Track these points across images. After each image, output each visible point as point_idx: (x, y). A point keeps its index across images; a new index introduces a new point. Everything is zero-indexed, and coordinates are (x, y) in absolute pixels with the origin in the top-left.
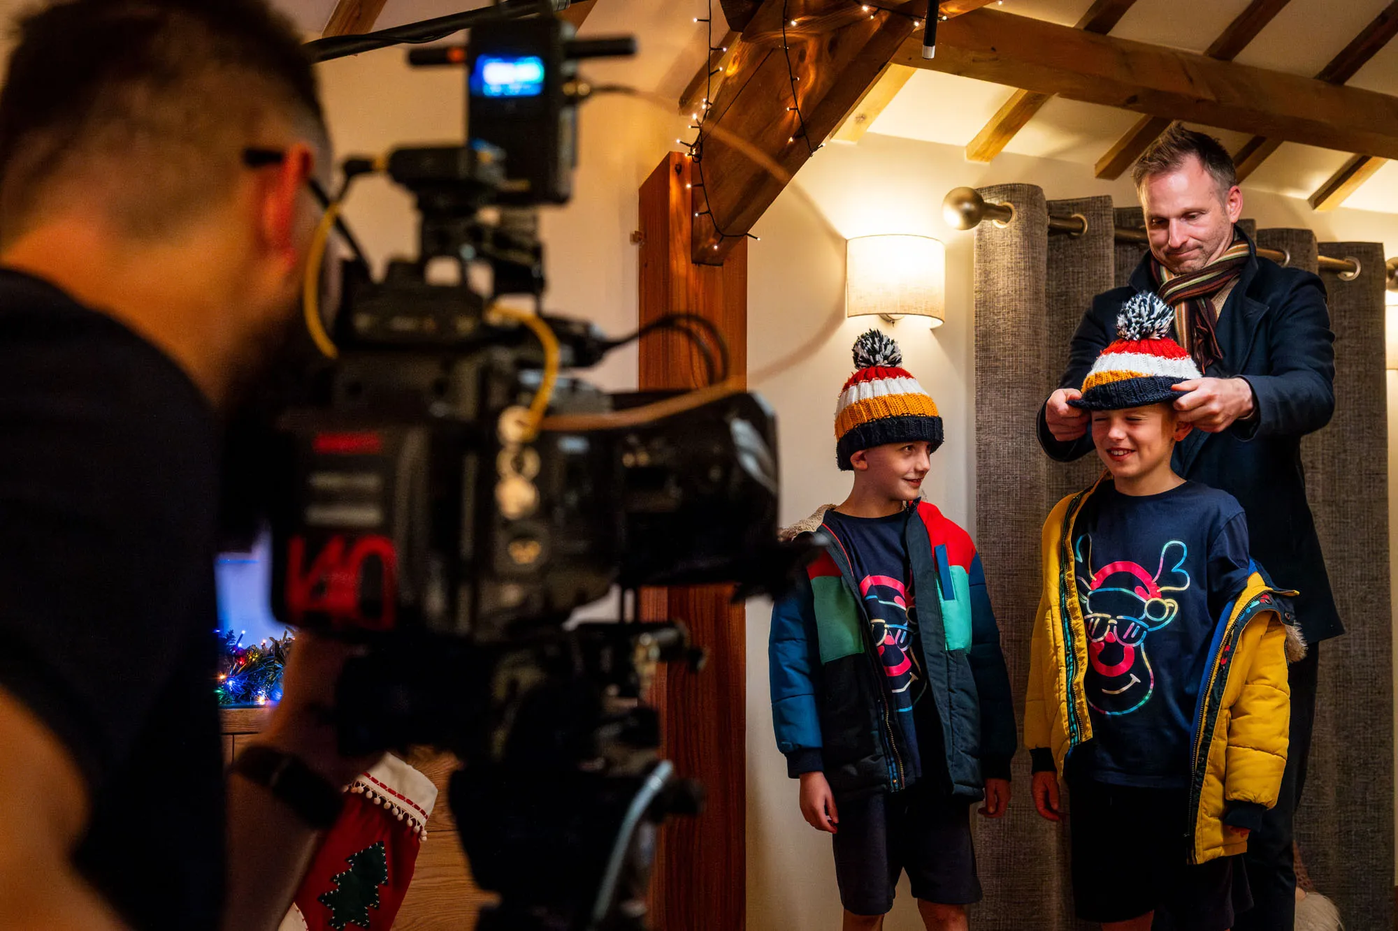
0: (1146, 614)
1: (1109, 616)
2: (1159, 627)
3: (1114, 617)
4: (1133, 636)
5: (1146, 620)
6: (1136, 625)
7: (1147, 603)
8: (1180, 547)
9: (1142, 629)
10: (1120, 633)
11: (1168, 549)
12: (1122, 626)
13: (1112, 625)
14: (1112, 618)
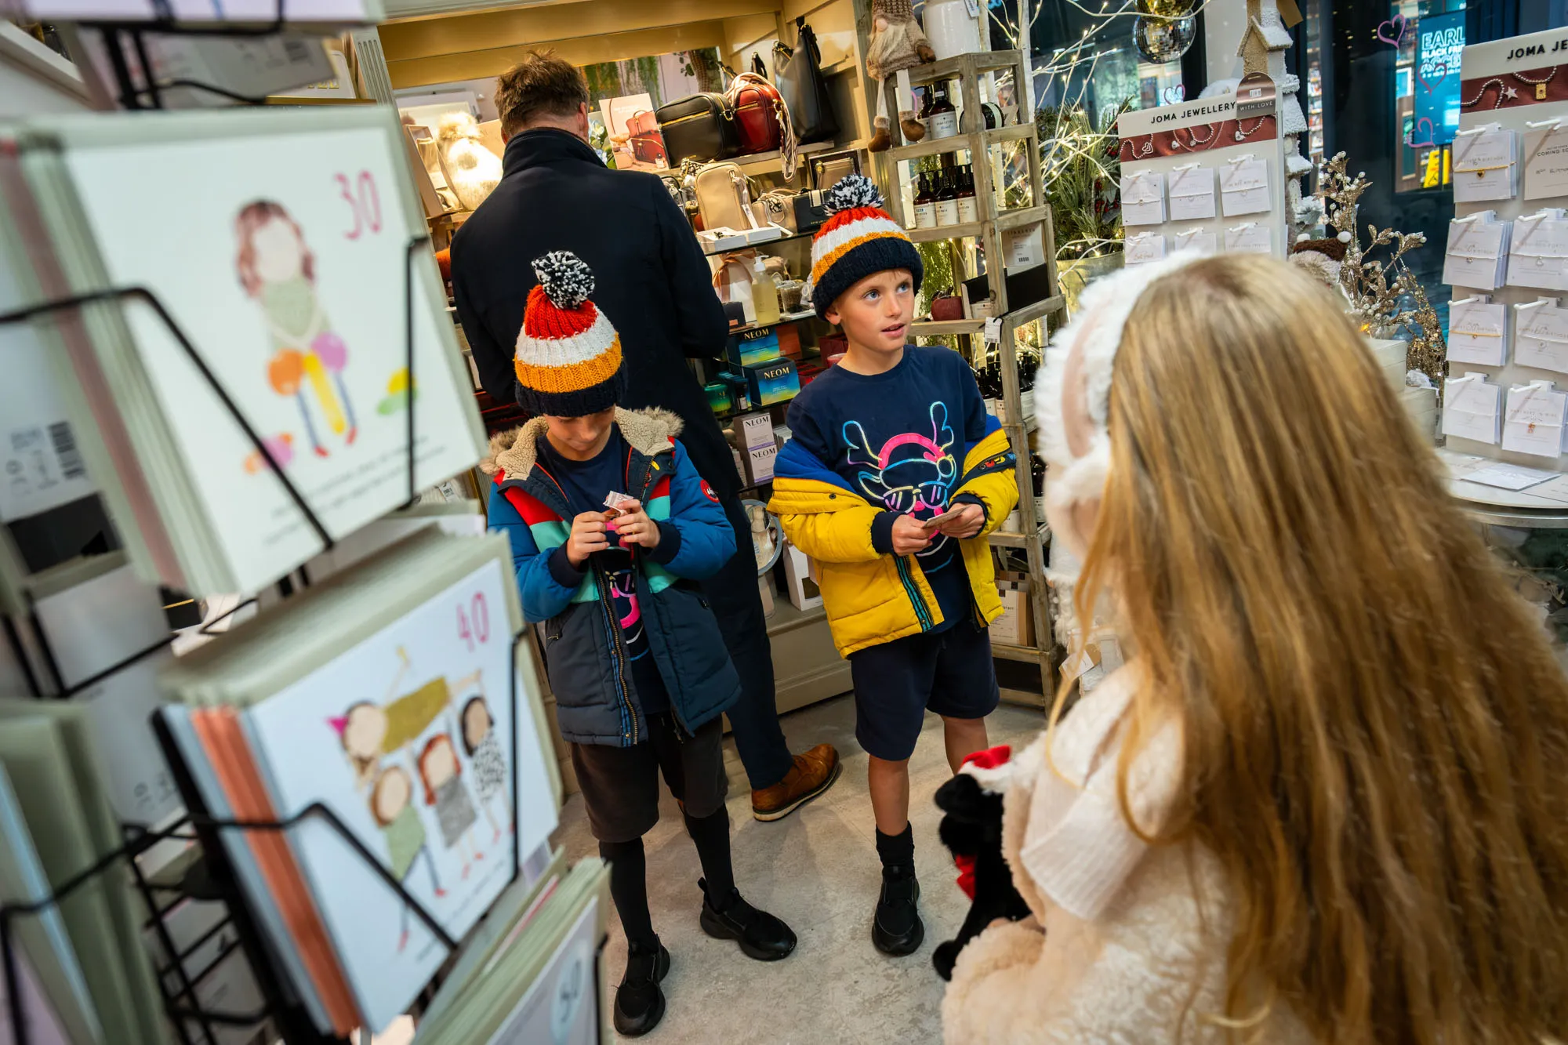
0: (941, 475)
1: (911, 487)
2: (953, 480)
3: (916, 486)
4: (938, 497)
5: (943, 480)
6: (938, 486)
7: (937, 465)
8: (940, 406)
9: (943, 488)
10: (927, 500)
11: (934, 411)
12: (927, 492)
13: (917, 495)
14: (915, 488)
